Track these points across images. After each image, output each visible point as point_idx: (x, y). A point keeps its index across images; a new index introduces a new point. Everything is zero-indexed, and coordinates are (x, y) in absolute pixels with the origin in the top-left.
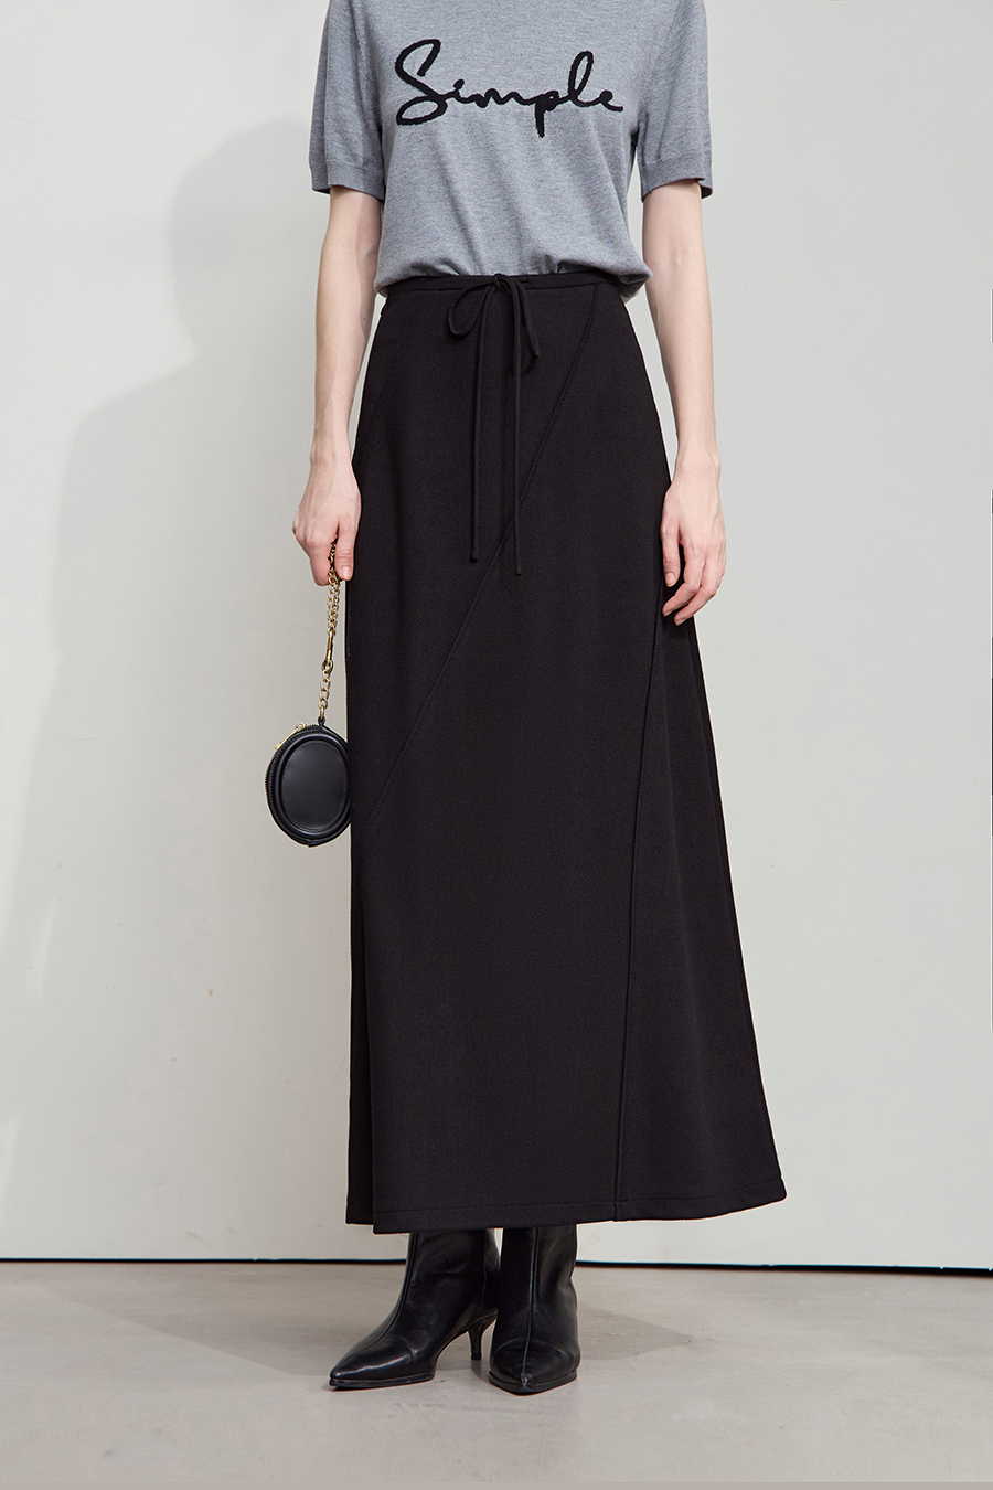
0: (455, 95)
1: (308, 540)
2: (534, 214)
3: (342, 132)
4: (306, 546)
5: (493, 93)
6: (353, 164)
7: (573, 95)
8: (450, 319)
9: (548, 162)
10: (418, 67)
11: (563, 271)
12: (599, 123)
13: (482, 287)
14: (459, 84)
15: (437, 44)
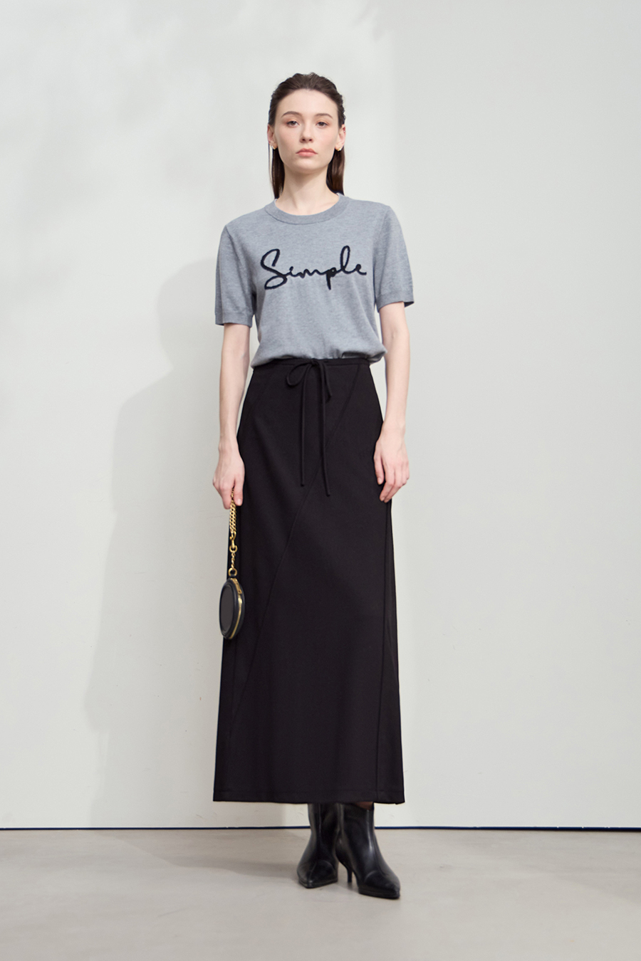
0: (290, 273)
1: (221, 487)
2: (329, 329)
3: (230, 297)
4: (220, 491)
5: (306, 271)
6: (237, 312)
7: (343, 268)
8: (288, 378)
9: (334, 302)
10: (271, 263)
11: (344, 357)
12: (357, 281)
13: (305, 364)
14: (291, 268)
15: (278, 251)
